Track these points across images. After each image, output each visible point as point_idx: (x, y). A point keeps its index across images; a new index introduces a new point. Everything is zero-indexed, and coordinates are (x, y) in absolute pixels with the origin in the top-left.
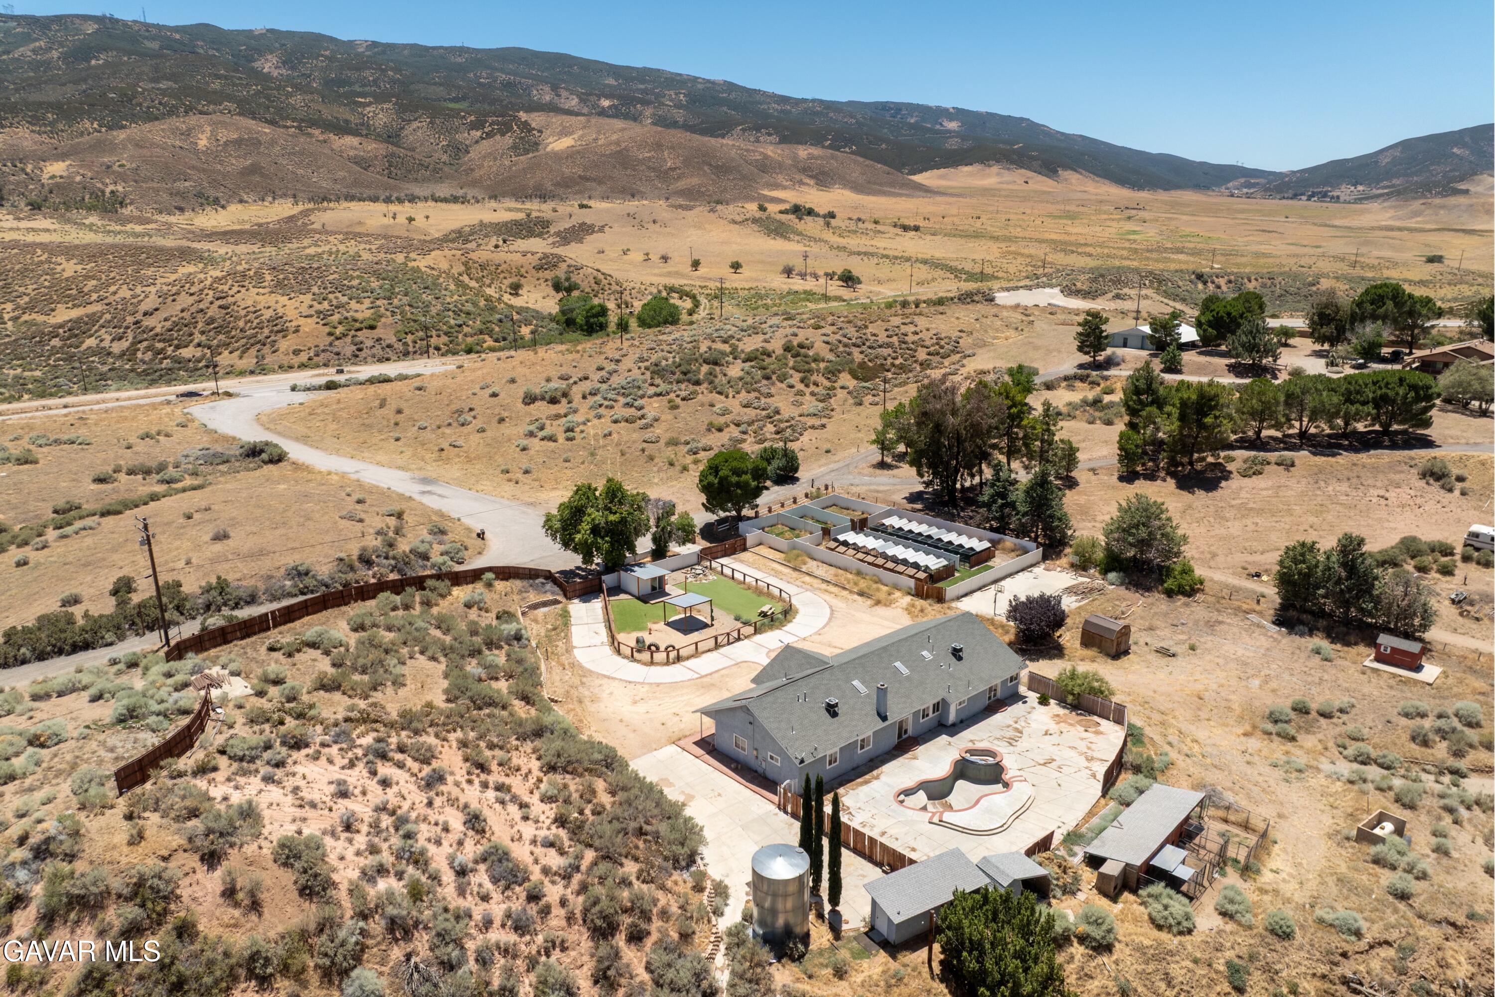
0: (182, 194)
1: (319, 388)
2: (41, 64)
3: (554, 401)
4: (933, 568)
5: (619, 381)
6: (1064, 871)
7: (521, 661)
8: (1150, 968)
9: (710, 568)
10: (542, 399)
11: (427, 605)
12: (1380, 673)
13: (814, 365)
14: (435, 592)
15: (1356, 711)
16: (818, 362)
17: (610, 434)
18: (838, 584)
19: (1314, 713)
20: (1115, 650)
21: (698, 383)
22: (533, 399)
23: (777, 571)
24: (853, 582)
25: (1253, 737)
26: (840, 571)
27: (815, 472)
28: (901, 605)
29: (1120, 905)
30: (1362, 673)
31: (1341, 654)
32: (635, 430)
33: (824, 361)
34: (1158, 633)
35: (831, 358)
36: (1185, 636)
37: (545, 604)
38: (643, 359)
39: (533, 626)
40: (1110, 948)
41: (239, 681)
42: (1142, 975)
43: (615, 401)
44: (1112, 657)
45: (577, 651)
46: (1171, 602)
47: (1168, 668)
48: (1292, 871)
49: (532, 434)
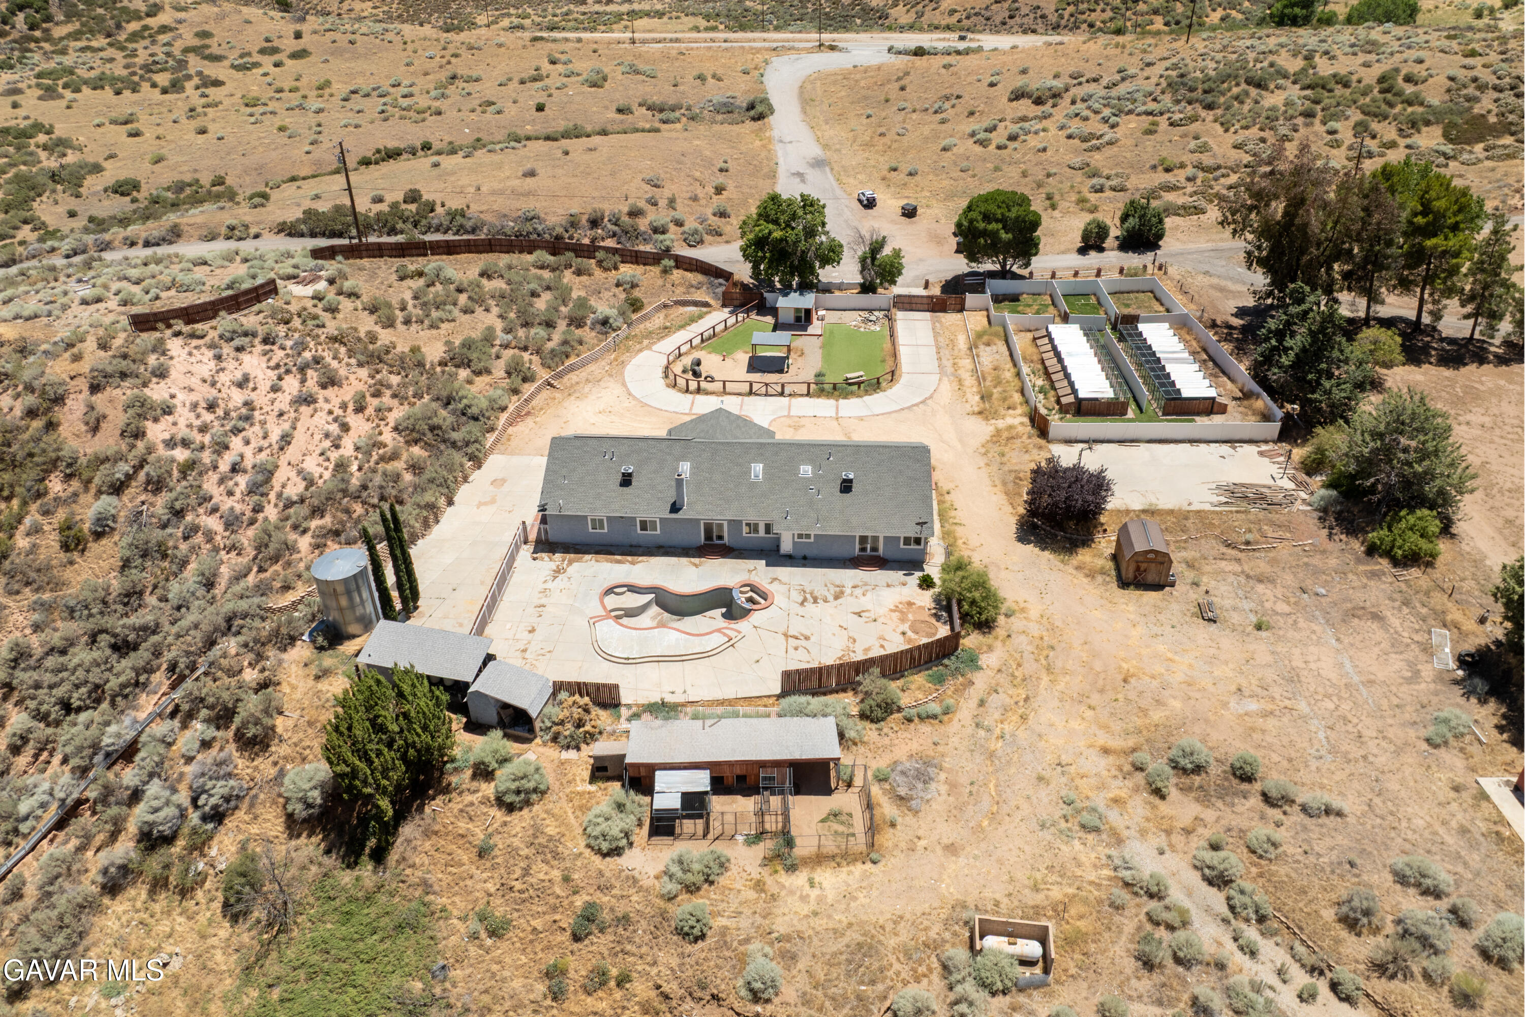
1: (906, 52)
3: (1038, 102)
4: (1081, 395)
5: (1122, 89)
6: (579, 724)
7: (565, 342)
8: (525, 852)
9: (890, 319)
10: (1030, 97)
11: (579, 273)
12: (1484, 804)
13: (1398, 109)
14: (600, 263)
15: (1331, 821)
16: (1410, 104)
17: (1044, 150)
18: (980, 379)
19: (1257, 786)
20: (1131, 575)
21: (1209, 107)
22: (1017, 95)
23: (952, 343)
24: (998, 382)
25: (1111, 759)
26: (1009, 365)
27: (1192, 246)
28: (1001, 424)
29: (593, 788)
30: (1457, 789)
31: (1475, 749)
32: (1076, 151)
33: (1421, 104)
34: (1260, 588)
35: (1435, 102)
36: (1286, 608)
37: (696, 304)
38: (1175, 67)
39: (658, 320)
40: (510, 808)
41: (322, 285)
42: (512, 851)
43: (1096, 112)
44: (1124, 584)
45: (646, 353)
46: (1358, 561)
47: (1168, 629)
48: (831, 896)
49: (973, 134)
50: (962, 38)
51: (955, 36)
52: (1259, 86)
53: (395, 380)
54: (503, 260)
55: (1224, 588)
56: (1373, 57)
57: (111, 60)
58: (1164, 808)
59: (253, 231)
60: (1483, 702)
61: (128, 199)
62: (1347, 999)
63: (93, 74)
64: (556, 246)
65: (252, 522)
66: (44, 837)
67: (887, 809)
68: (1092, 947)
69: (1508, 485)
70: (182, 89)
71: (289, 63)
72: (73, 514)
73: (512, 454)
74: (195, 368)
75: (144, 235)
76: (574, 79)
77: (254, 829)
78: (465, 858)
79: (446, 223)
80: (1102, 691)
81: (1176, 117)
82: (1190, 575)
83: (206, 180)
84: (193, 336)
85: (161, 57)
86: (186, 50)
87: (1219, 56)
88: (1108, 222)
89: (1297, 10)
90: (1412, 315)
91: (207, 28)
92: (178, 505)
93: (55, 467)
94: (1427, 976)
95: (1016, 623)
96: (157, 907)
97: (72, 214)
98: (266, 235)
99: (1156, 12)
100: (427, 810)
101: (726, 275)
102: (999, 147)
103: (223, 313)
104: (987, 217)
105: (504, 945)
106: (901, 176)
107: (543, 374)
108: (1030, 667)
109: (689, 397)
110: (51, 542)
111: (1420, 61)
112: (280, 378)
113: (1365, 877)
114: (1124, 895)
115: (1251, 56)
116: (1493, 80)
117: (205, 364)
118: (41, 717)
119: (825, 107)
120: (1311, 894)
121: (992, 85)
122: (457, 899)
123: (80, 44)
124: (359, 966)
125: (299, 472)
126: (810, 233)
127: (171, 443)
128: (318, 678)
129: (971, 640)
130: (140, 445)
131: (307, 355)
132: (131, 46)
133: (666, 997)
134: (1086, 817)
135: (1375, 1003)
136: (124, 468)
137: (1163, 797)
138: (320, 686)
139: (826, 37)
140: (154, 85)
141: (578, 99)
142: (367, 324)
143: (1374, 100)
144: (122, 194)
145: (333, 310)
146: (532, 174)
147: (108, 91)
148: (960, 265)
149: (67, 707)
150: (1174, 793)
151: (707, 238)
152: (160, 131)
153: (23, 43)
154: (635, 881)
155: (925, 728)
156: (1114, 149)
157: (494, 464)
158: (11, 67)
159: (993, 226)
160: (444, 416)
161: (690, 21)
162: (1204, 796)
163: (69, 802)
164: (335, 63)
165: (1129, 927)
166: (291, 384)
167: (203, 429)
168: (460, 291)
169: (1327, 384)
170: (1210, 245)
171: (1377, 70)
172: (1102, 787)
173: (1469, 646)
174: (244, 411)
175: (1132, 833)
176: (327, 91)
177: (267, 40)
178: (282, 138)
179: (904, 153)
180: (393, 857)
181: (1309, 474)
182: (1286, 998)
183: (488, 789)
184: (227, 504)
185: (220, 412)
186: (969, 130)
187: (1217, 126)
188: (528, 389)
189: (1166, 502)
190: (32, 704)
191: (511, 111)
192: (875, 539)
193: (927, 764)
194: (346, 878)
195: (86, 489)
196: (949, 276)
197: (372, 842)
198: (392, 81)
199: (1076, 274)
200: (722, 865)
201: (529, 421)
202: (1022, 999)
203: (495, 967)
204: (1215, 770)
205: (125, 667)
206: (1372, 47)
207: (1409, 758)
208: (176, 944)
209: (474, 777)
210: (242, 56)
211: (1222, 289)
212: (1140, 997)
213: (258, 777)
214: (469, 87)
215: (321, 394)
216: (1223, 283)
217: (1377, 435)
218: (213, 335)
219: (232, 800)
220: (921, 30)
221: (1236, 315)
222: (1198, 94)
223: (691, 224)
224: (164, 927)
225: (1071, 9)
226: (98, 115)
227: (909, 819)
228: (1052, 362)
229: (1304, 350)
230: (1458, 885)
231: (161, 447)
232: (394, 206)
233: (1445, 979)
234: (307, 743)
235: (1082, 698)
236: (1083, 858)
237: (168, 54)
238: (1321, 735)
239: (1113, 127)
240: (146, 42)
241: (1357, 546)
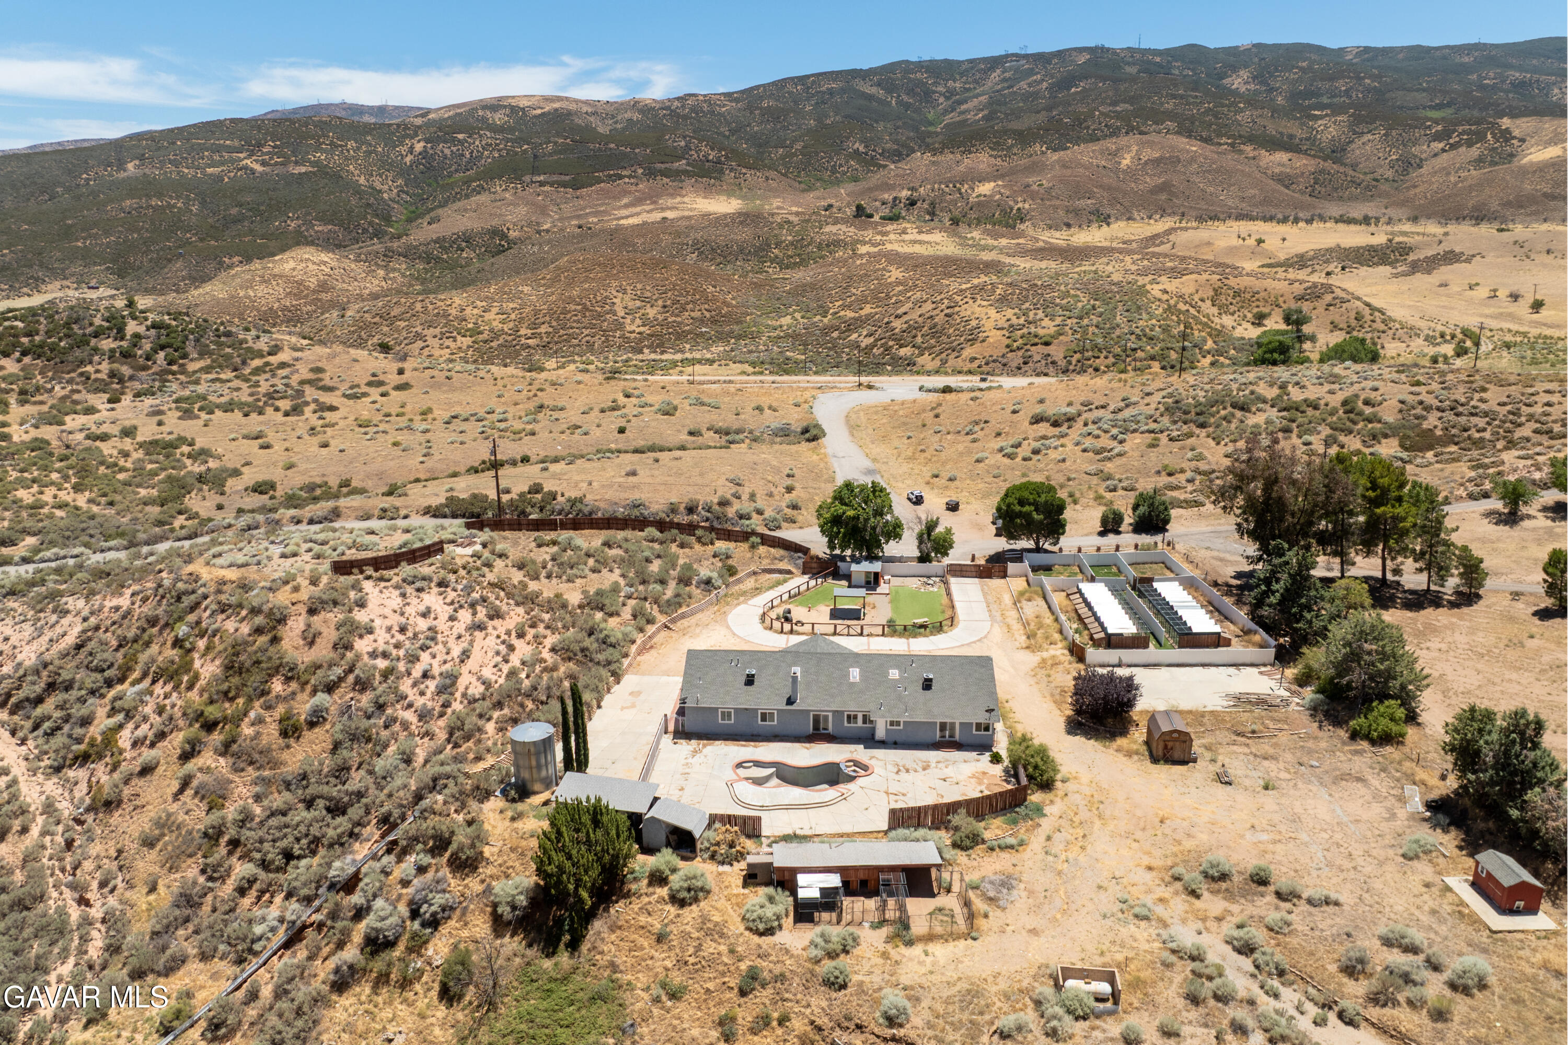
0: (1077, 212)
1: (936, 390)
2: (1031, 94)
3: (1056, 424)
4: (1110, 631)
5: (1127, 413)
6: (732, 845)
7: (677, 595)
8: (695, 935)
9: (946, 583)
10: (1047, 420)
11: (682, 546)
12: (1448, 894)
13: (1360, 425)
14: (699, 540)
15: (1330, 909)
16: (1370, 421)
17: (1064, 460)
18: (1025, 624)
19: (1272, 888)
20: (1160, 753)
21: (1202, 426)
22: (1037, 420)
23: (999, 600)
24: (1040, 626)
25: (1154, 874)
26: (1048, 614)
27: (1194, 530)
28: (1045, 655)
29: (746, 891)
30: (1427, 885)
31: (1441, 860)
32: (1091, 462)
33: (1379, 421)
34: (1266, 763)
35: (1390, 419)
36: (1288, 776)
37: (780, 571)
38: (1170, 395)
39: (750, 583)
40: (682, 903)
41: (478, 547)
42: (686, 936)
43: (1106, 432)
44: (1155, 760)
45: (743, 606)
46: (1344, 743)
47: (1193, 790)
48: (942, 962)
49: (1001, 450)
50: (983, 380)
51: (978, 378)
52: (1242, 409)
53: (546, 617)
54: (620, 535)
55: (1236, 763)
56: (1336, 386)
57: (238, 389)
58: (1198, 904)
59: (403, 512)
60: (1446, 831)
61: (266, 497)
62: (1350, 1023)
63: (223, 400)
64: (662, 525)
65: (442, 715)
66: (275, 954)
67: (979, 905)
68: (1150, 991)
69: (1461, 689)
70: (301, 413)
71: (394, 393)
72: (291, 708)
73: (643, 674)
74: (387, 602)
75: (308, 515)
76: (647, 409)
77: (465, 933)
78: (646, 944)
79: (567, 508)
80: (1144, 829)
81: (1175, 434)
82: (1208, 755)
83: (334, 482)
84: (382, 579)
85: (280, 387)
86: (302, 382)
87: (1207, 387)
88: (1123, 510)
89: (1276, 355)
90: (1379, 574)
91: (320, 364)
92: (381, 700)
93: (277, 672)
94: (1410, 1003)
95: (1070, 786)
96: (380, 999)
97: (220, 507)
98: (413, 515)
99: (1153, 358)
100: (612, 911)
101: (805, 551)
102: (1025, 459)
103: (404, 564)
104: (1021, 502)
105: (682, 1006)
106: (942, 482)
107: (662, 619)
108: (1084, 814)
109: (784, 637)
110: (271, 732)
111: (1376, 389)
112: (455, 611)
113: (1359, 943)
114: (1173, 958)
115: (1234, 386)
116: (1436, 403)
117: (395, 600)
118: (265, 865)
119: (870, 431)
120: (1318, 955)
121: (1014, 412)
122: (640, 975)
123: (210, 376)
124: (559, 1030)
125: (479, 679)
126: (879, 513)
127: (373, 655)
128: (513, 819)
129: (1036, 797)
130: (350, 655)
131: (476, 595)
132: (254, 378)
133: (819, 1029)
134: (1137, 910)
135: (1373, 1024)
136: (339, 671)
137: (1198, 897)
138: (515, 825)
139: (864, 379)
140: (277, 409)
141: (653, 424)
142: (517, 576)
143: (1340, 419)
144: (261, 493)
145: (489, 565)
146: (633, 473)
147: (238, 414)
148: (1002, 544)
149: (288, 856)
150: (1206, 895)
151: (784, 525)
152: (287, 444)
153: (162, 376)
154: (787, 951)
155: (1005, 855)
156: (1124, 459)
157: (629, 681)
158: (153, 394)
159: (1027, 508)
160: (589, 642)
161: (738, 367)
162: (1230, 896)
163: (299, 923)
164: (434, 394)
165: (1178, 979)
166: (465, 616)
167: (397, 646)
168: (588, 555)
169: (1308, 616)
170: (1210, 529)
171: (1340, 396)
172: (1149, 891)
173: (1434, 795)
174: (430, 634)
175: (1175, 920)
176: (430, 416)
177: (374, 375)
178: (397, 451)
179: (944, 464)
180: (585, 947)
181: (1301, 686)
182: (1304, 1024)
183: (664, 892)
184: (420, 702)
185: (410, 634)
186: (998, 446)
187: (1210, 441)
188: (651, 629)
189: (1185, 705)
190: (257, 856)
191: (596, 433)
192: (953, 725)
193: (1009, 877)
194: (547, 964)
195: (303, 690)
196: (992, 552)
197: (567, 937)
198: (487, 409)
199: (1099, 549)
200: (854, 940)
201: (653, 652)
202: (1098, 1022)
203: (676, 1022)
204: (1236, 879)
205: (342, 823)
206: (1334, 379)
207: (1390, 867)
208: (398, 1025)
209: (650, 884)
210: (351, 388)
211: (1221, 560)
212: (1190, 1022)
213: (468, 892)
214: (556, 415)
215: (491, 624)
216: (1222, 555)
217: (1348, 644)
218: (396, 579)
219: (447, 909)
220: (946, 374)
221: (1234, 577)
222: (1192, 416)
223: (769, 513)
224: (387, 1013)
225: (1078, 356)
226: (231, 432)
227: (999, 913)
228: (1084, 611)
229: (1287, 590)
230: (1430, 946)
231: (366, 657)
232: (522, 495)
233: (1424, 1002)
234: (510, 863)
235: (1128, 835)
236: (1138, 936)
237: (286, 385)
238: (1320, 854)
239: (1121, 442)
240: (267, 376)
241: (1343, 734)
